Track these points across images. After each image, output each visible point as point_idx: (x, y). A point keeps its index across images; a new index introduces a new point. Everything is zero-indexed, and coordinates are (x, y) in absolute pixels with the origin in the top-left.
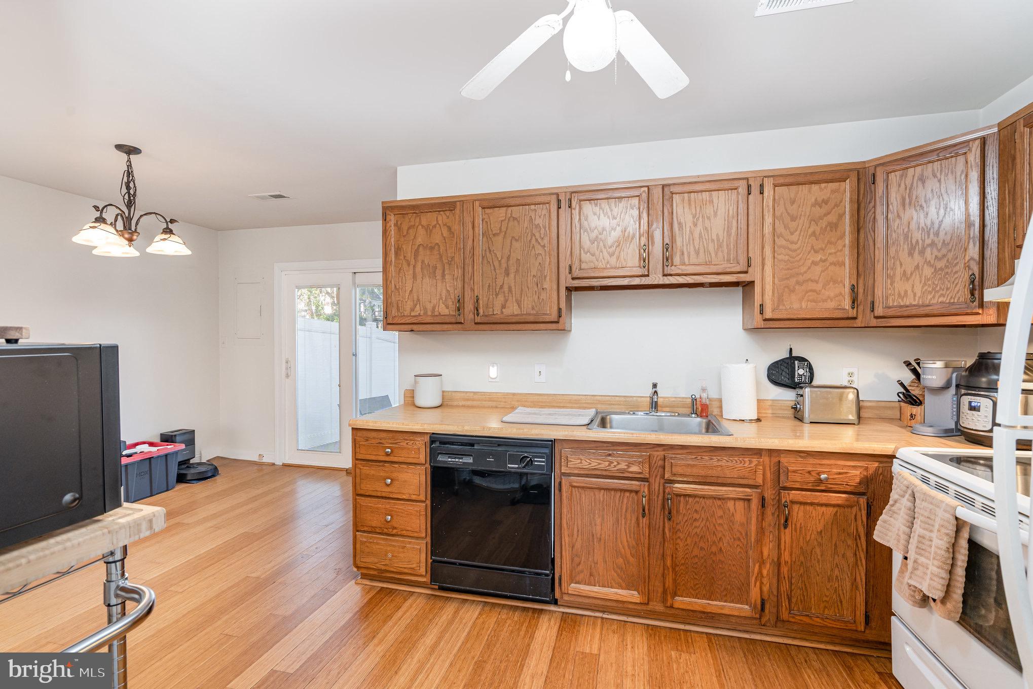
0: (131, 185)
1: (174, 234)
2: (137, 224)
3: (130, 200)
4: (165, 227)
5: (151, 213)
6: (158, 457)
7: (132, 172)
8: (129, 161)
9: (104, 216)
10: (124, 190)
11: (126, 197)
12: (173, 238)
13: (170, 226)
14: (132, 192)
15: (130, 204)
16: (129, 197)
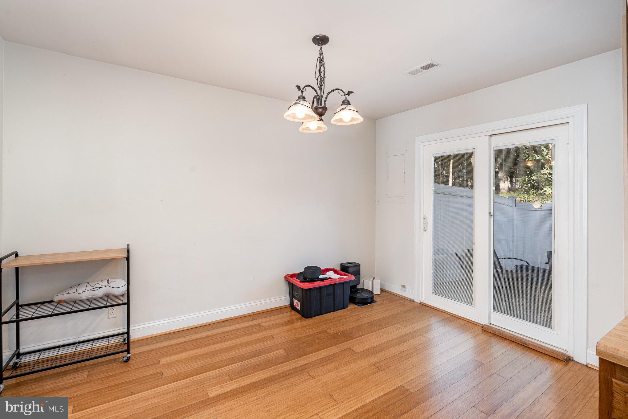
0: (322, 69)
1: (350, 104)
2: (326, 100)
3: (321, 81)
4: (344, 99)
5: (335, 90)
6: (339, 284)
7: (323, 58)
8: (321, 50)
9: (304, 94)
10: (318, 74)
11: (319, 80)
12: (350, 107)
13: (348, 98)
14: (322, 75)
15: (321, 84)
16: (321, 79)
